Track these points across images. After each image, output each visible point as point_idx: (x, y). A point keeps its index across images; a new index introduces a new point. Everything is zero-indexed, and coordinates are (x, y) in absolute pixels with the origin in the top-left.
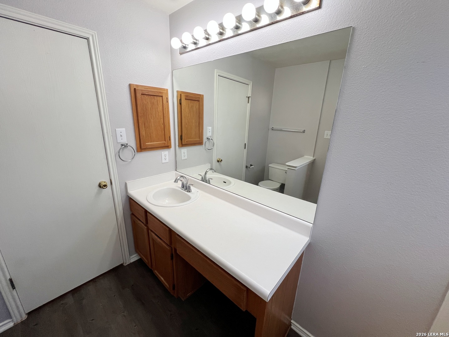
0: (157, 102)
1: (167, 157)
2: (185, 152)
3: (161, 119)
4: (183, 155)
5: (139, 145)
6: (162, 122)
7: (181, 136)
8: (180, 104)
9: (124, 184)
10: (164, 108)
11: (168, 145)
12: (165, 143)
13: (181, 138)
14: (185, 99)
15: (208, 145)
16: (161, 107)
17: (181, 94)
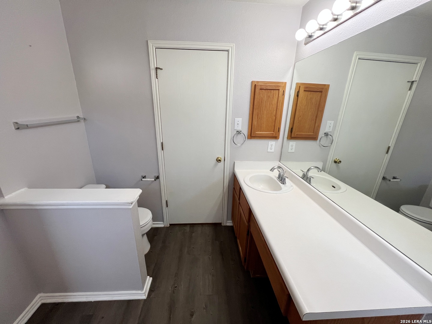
0: (273, 95)
1: (273, 147)
2: (293, 144)
3: (273, 111)
4: (290, 147)
5: (250, 133)
6: (275, 114)
7: (292, 129)
8: (298, 96)
9: (233, 162)
10: (279, 101)
11: (276, 136)
12: (273, 134)
13: (291, 130)
14: (304, 91)
15: (324, 141)
16: (276, 100)
17: (300, 87)
